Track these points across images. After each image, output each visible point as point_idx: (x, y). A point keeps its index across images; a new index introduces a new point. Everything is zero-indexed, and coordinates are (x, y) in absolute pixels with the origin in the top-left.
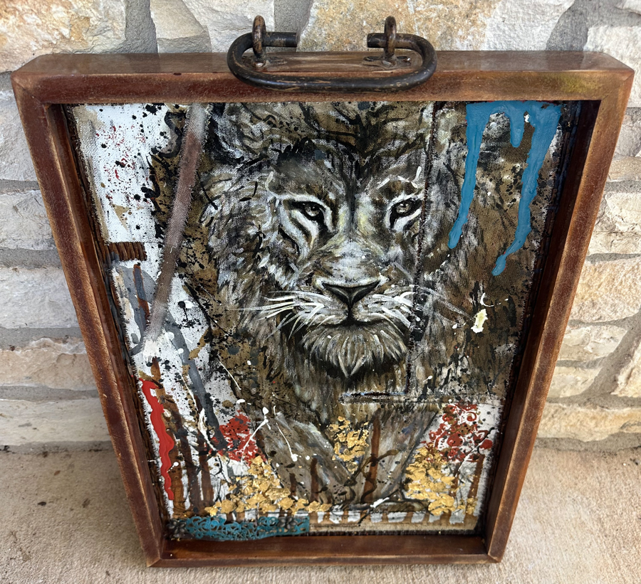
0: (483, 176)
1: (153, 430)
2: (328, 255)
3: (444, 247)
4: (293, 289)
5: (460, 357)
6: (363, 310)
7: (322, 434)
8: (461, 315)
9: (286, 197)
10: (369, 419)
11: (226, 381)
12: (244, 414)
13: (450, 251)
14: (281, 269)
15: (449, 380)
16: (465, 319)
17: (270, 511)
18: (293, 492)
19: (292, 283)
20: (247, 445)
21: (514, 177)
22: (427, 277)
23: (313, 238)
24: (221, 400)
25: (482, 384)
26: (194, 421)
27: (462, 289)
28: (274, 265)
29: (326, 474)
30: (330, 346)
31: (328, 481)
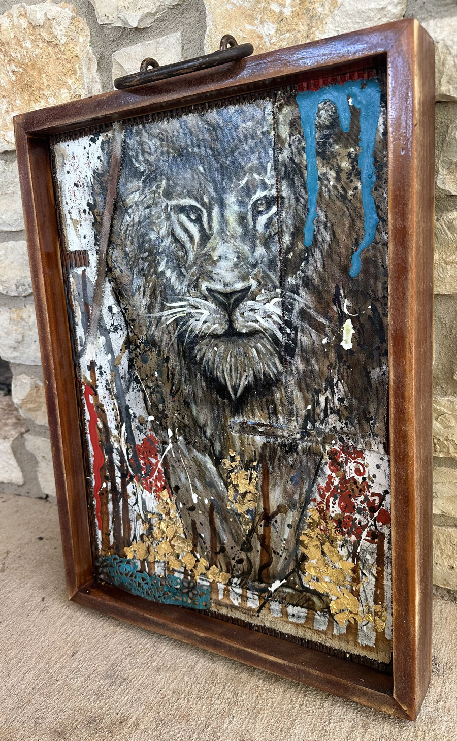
0: (323, 166)
1: (90, 441)
2: (208, 257)
3: (300, 246)
4: (184, 295)
5: (335, 381)
6: (240, 319)
7: (217, 471)
8: (328, 327)
10: (257, 457)
11: (141, 393)
12: (154, 434)
13: (307, 250)
14: (175, 273)
15: (328, 413)
16: (333, 331)
17: (176, 568)
18: (195, 546)
19: (184, 289)
20: (156, 473)
21: (352, 163)
22: (291, 280)
23: (196, 241)
24: (137, 415)
26: (118, 436)
27: (324, 294)
28: (169, 269)
29: (223, 528)
30: (217, 359)
31: (226, 538)
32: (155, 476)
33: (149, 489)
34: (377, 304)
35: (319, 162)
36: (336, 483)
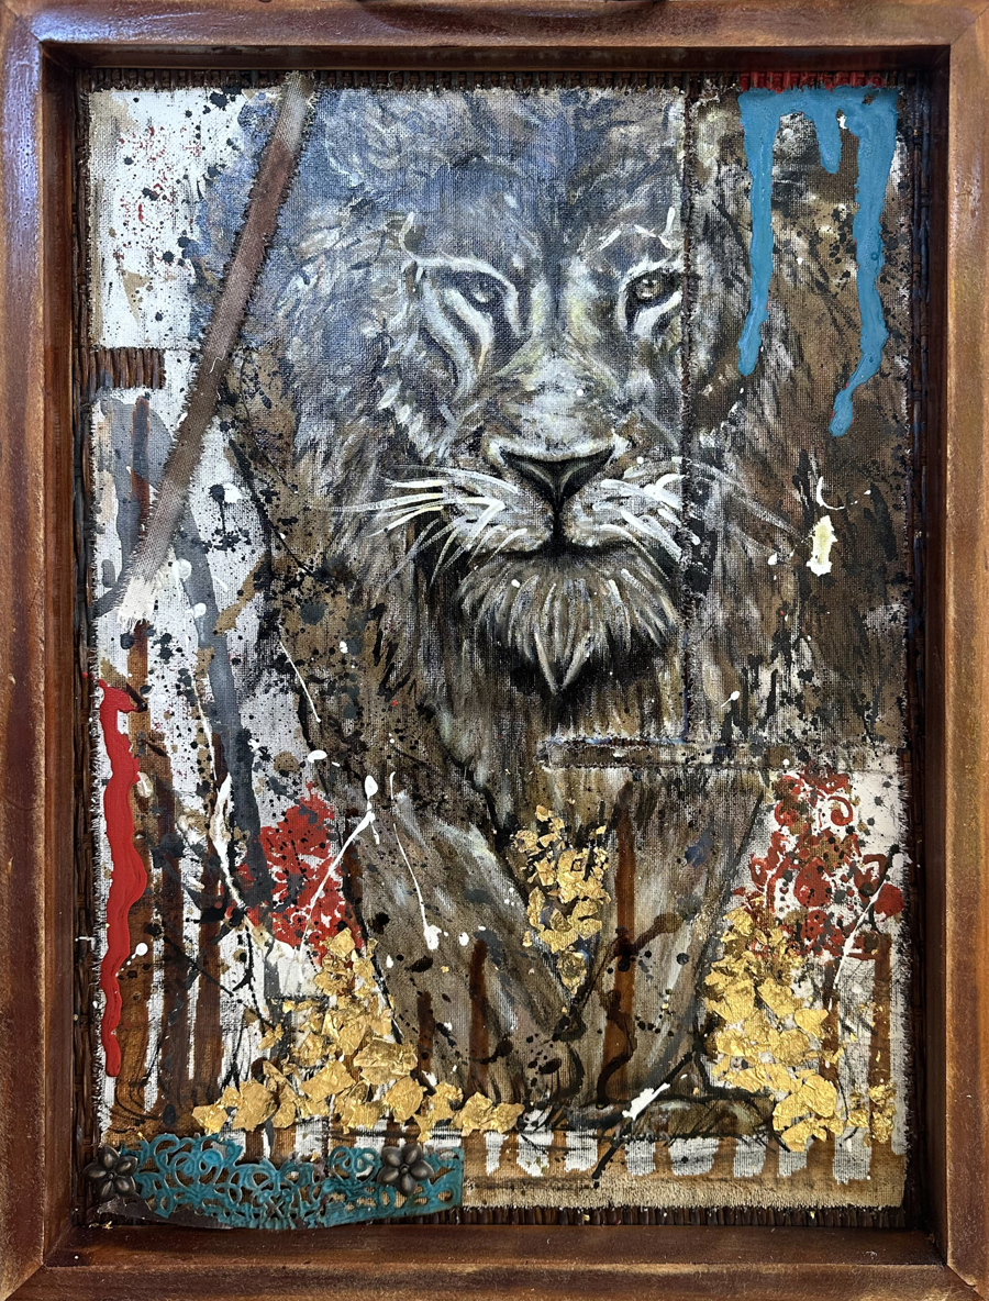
0: (784, 227)
1: (103, 836)
2: (510, 386)
3: (730, 372)
4: (442, 463)
5: (793, 637)
6: (583, 518)
7: (499, 861)
8: (782, 531)
9: (435, 262)
10: (607, 816)
11: (291, 697)
12: (321, 795)
13: (743, 381)
14: (421, 416)
15: (777, 704)
16: (791, 540)
17: (360, 1127)
18: (424, 1056)
19: (442, 451)
20: (320, 893)
21: (840, 229)
22: (706, 439)
23: (484, 350)
24: (273, 753)
25: (851, 714)
26: (202, 811)
27: (776, 467)
28: (407, 407)
29: (508, 995)
30: (518, 606)
31: (514, 1019)
32: (313, 901)
33: (293, 937)
34: (883, 487)
35: (776, 219)
36: (789, 848)
